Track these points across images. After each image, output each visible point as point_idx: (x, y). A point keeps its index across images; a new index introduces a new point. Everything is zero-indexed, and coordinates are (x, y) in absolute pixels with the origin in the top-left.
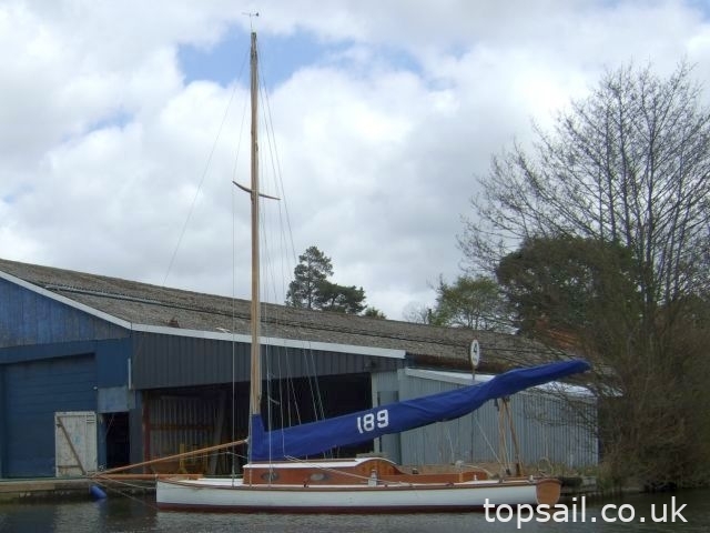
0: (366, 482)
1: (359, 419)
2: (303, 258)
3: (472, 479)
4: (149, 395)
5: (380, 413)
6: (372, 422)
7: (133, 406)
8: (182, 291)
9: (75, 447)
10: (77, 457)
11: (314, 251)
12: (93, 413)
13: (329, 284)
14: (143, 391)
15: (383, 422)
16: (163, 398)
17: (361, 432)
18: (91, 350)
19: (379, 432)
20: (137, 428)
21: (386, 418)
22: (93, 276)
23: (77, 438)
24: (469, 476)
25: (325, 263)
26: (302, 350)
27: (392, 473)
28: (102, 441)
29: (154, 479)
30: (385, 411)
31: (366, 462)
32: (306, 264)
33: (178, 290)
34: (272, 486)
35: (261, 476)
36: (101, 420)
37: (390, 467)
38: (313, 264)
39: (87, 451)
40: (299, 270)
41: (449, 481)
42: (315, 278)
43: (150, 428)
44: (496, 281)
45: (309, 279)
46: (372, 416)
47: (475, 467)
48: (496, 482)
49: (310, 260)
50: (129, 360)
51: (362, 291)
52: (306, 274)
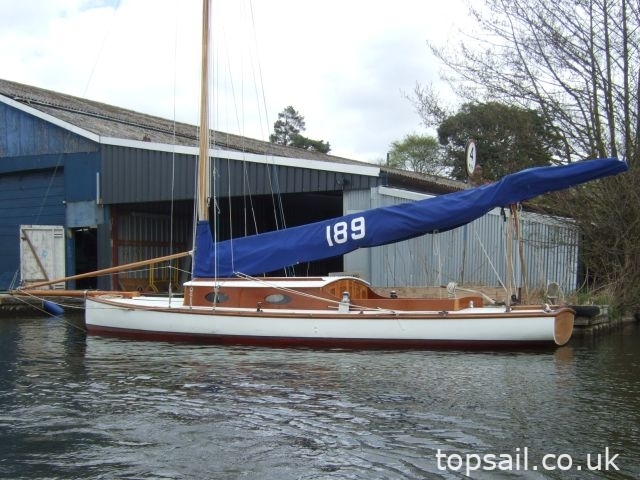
0: (335, 307)
1: (328, 228)
2: (281, 115)
3: (467, 307)
4: (117, 211)
5: (354, 221)
6: (344, 232)
7: (101, 221)
8: (164, 120)
9: (43, 261)
10: (43, 271)
11: (291, 110)
12: (61, 227)
13: (301, 137)
14: (111, 206)
15: (358, 232)
16: (134, 214)
17: (331, 244)
18: (59, 164)
19: (352, 245)
20: (105, 243)
21: (362, 228)
22: (75, 98)
23: (44, 252)
24: (464, 303)
25: (299, 120)
26: (265, 165)
27: (366, 296)
28: (70, 256)
29: (82, 296)
30: (362, 220)
31: (336, 282)
32: (283, 120)
33: (160, 119)
34: (217, 309)
35: (205, 297)
36: (70, 234)
37: (364, 288)
38: (289, 120)
39: (55, 266)
40: (278, 125)
41: (442, 309)
42: (291, 132)
43: (117, 243)
44: (437, 140)
45: (286, 133)
46: (344, 224)
47: (472, 292)
48: (502, 310)
49: (288, 117)
50: (98, 174)
51: (328, 145)
52: (283, 128)
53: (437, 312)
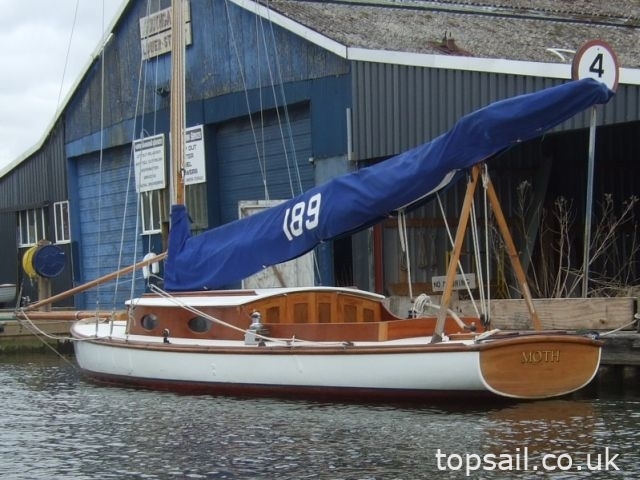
1: (288, 211)
5: (311, 200)
6: (300, 218)
15: (312, 218)
21: (315, 212)
30: (317, 198)
46: (302, 205)
50: (349, 113)
53: (340, 344)
